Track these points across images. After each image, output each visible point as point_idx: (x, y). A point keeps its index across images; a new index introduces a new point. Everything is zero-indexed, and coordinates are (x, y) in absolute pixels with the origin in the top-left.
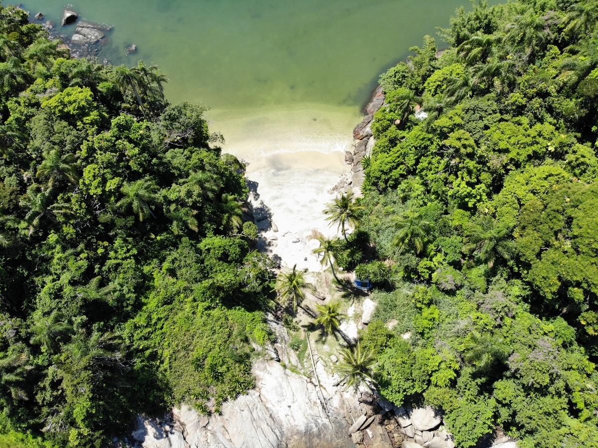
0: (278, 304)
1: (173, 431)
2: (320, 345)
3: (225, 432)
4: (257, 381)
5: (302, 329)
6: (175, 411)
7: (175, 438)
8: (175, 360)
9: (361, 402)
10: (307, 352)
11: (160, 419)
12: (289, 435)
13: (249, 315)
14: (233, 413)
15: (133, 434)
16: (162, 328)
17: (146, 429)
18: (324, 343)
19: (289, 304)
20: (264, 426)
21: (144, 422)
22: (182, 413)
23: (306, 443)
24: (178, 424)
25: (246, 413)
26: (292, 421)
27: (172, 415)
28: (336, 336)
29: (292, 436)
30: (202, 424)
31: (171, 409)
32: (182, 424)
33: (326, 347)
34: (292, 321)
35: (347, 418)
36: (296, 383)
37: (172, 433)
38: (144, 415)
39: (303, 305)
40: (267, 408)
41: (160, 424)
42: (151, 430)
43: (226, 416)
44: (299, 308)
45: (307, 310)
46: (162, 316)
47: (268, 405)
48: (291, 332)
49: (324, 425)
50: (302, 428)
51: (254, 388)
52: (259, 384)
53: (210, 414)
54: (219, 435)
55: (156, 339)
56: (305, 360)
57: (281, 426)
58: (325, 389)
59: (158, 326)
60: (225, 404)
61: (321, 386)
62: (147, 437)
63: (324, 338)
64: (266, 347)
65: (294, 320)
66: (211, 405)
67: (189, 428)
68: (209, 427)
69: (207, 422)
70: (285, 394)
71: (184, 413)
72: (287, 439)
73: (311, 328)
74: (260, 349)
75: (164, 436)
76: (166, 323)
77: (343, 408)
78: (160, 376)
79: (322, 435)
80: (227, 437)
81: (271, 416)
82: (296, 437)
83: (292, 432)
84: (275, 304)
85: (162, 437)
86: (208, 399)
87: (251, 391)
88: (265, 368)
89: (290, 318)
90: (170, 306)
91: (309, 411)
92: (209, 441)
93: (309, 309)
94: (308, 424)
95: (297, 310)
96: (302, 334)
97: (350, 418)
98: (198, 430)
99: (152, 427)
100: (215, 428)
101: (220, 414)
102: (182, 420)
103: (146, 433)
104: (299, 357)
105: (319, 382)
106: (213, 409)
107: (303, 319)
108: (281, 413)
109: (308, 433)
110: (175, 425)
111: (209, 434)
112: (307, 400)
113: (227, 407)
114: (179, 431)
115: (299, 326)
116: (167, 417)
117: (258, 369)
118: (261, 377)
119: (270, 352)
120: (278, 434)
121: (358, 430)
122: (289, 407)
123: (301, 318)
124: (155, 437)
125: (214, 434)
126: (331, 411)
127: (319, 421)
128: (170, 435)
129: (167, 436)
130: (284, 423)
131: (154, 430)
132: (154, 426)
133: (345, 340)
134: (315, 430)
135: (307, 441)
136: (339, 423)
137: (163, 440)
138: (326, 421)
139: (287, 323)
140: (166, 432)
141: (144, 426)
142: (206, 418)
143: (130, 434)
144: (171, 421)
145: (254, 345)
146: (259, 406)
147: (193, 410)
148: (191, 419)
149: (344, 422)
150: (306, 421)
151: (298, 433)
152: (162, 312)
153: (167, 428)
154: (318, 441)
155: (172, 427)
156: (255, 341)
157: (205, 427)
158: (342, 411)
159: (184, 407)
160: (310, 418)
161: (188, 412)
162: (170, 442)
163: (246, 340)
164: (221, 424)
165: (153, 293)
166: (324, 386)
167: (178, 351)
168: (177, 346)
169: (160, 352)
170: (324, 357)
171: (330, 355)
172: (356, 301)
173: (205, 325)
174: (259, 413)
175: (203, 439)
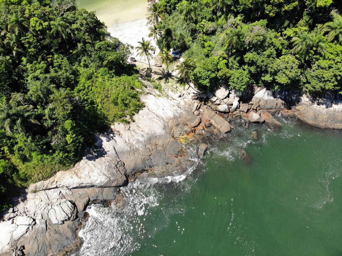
0: (141, 75)
1: (115, 135)
2: (167, 84)
3: (139, 128)
4: (145, 104)
5: (156, 80)
6: (112, 127)
7: (117, 138)
8: (104, 104)
9: (193, 100)
10: (162, 88)
11: (106, 133)
12: (168, 121)
13: (131, 77)
14: (139, 119)
15: (96, 144)
16: (92, 90)
17: (102, 139)
18: (168, 82)
19: (146, 73)
20: (155, 120)
21: (99, 136)
22: (116, 127)
23: (176, 122)
24: (115, 132)
25: (145, 117)
26: (166, 115)
27: (112, 129)
28: (172, 78)
29: (169, 121)
30: (127, 128)
31: (110, 127)
32: (118, 132)
33: (170, 84)
34: (151, 79)
35: (189, 108)
36: (162, 100)
37: (114, 136)
38: (98, 133)
39: (153, 71)
40: (154, 113)
41: (107, 135)
42: (104, 139)
43: (137, 121)
44: (152, 73)
45: (156, 73)
46: (89, 85)
47: (154, 112)
48: (152, 83)
49: (181, 112)
50: (172, 116)
51: (144, 106)
52: (146, 105)
53: (129, 123)
54: (137, 131)
55: (91, 95)
56: (163, 92)
57: (163, 119)
58: (175, 100)
59: (90, 89)
60: (134, 117)
61: (174, 99)
62: (103, 143)
63: (167, 81)
64: (143, 89)
65: (152, 78)
66: (128, 118)
67: (122, 132)
68: (131, 129)
69: (129, 127)
70: (159, 105)
71: (116, 126)
72: (167, 123)
73: (160, 79)
74: (141, 90)
75: (111, 139)
76: (93, 88)
77: (186, 105)
78: (99, 113)
79: (182, 116)
80: (141, 130)
81: (156, 116)
82: (171, 121)
83: (168, 120)
84: (140, 75)
85: (110, 140)
86: (126, 117)
87: (144, 108)
88: (146, 98)
89: (149, 78)
90: (91, 80)
91: (172, 109)
92: (133, 135)
93: (156, 72)
94: (174, 114)
95: (151, 75)
96: (157, 82)
97: (191, 107)
98: (126, 132)
99: (104, 137)
100: (134, 128)
101: (134, 121)
102: (117, 130)
103: (102, 141)
104: (160, 91)
105: (172, 98)
106: (130, 120)
107: (155, 77)
108: (160, 113)
109: (175, 117)
110: (115, 133)
111: (132, 132)
112: (170, 105)
113: (135, 117)
114: (118, 135)
115: (155, 79)
116: (110, 130)
117: (144, 99)
118: (146, 102)
119: (146, 91)
120: (163, 122)
121: (196, 110)
122: (163, 109)
123: (154, 77)
124: (107, 141)
125: (134, 131)
126: (182, 107)
127: (178, 111)
128: (114, 138)
129: (113, 138)
130: (164, 117)
131: (106, 138)
132: (105, 136)
133: (177, 78)
134: (178, 115)
135: (176, 120)
136: (187, 110)
137: (111, 141)
138: (181, 111)
139: (148, 80)
140: (112, 137)
141: (100, 138)
142: (128, 125)
143: (94, 144)
144: (112, 132)
145: (137, 90)
146: (150, 113)
147: (121, 124)
148: (121, 127)
149: (189, 109)
150: (172, 113)
151: (171, 119)
152: (89, 83)
153: (112, 135)
154: (181, 119)
155: (113, 134)
156: (137, 88)
157: (129, 129)
158: (186, 106)
159: (116, 124)
160: (174, 111)
161: (119, 125)
162: (115, 140)
163: (132, 88)
164: (136, 125)
165: (81, 76)
166: (175, 98)
167: (103, 99)
168: (102, 97)
169: (95, 101)
170: (170, 88)
171: (172, 86)
172: (176, 62)
173: (111, 84)
174: (151, 116)
175: (130, 135)
